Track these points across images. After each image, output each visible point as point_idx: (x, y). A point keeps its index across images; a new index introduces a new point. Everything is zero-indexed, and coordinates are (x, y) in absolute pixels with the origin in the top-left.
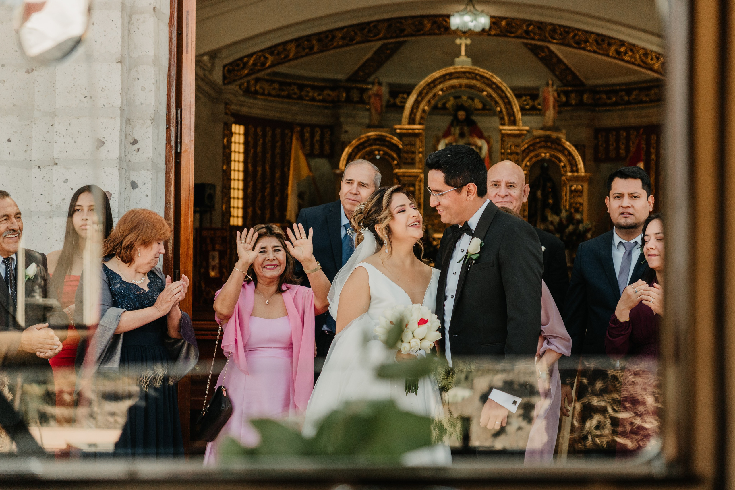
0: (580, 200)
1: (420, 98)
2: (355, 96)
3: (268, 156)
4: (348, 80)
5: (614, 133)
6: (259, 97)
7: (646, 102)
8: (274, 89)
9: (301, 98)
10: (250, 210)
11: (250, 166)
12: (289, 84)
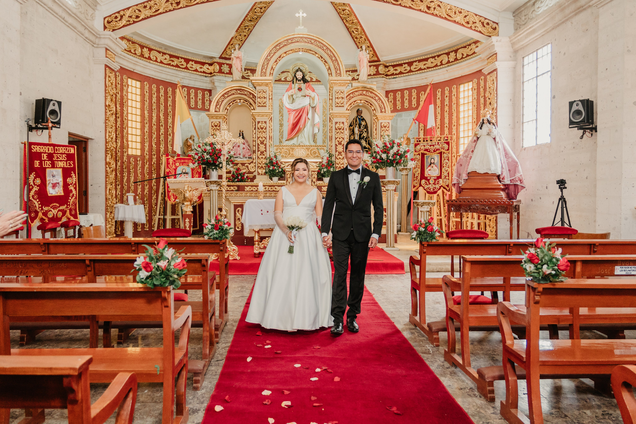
0: (387, 133)
1: (269, 58)
2: (226, 69)
3: (162, 107)
4: (221, 58)
5: (400, 93)
6: (152, 62)
7: (425, 69)
8: (166, 59)
9: (186, 68)
10: (147, 145)
11: (146, 112)
12: (178, 58)
